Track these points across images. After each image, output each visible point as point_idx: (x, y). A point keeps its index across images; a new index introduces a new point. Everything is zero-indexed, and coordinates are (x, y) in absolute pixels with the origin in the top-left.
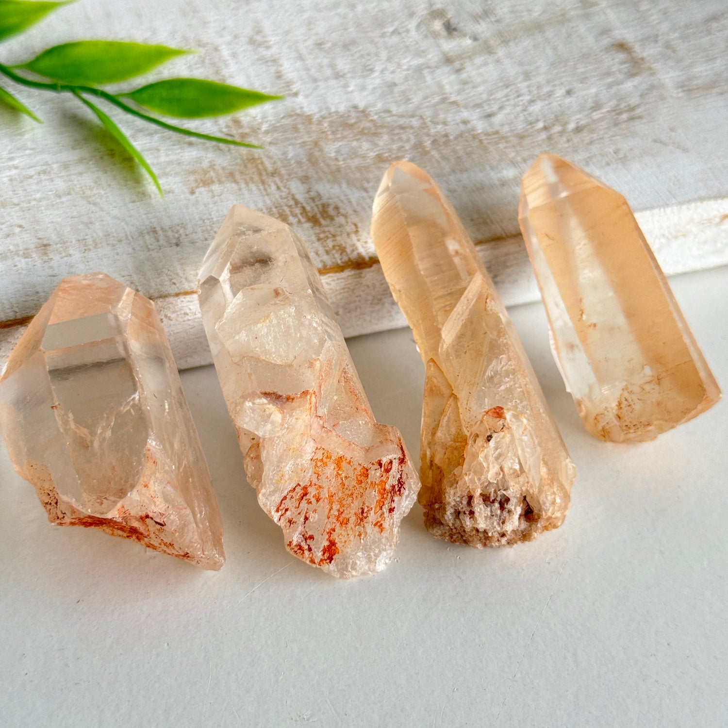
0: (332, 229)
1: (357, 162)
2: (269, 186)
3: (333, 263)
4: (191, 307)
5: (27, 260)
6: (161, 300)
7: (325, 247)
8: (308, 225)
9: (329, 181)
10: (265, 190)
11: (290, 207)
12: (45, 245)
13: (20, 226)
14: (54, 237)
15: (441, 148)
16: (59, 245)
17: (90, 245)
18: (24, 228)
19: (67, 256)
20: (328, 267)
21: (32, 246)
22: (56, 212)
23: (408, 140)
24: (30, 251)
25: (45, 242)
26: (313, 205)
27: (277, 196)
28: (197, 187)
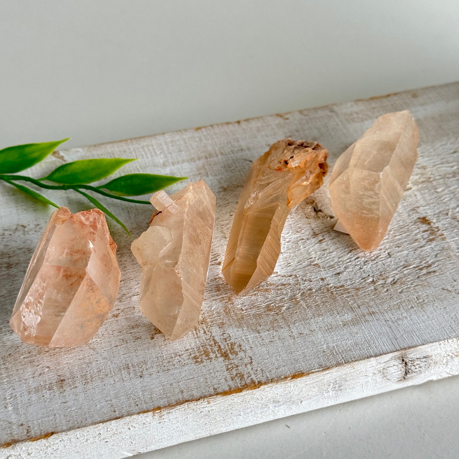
0: (236, 361)
1: (254, 311)
2: (199, 331)
3: (235, 386)
4: (147, 420)
5: (50, 391)
6: (129, 417)
7: (231, 374)
8: (221, 359)
9: (236, 326)
10: (197, 334)
11: (211, 345)
12: (62, 381)
13: (48, 367)
14: (68, 374)
15: (307, 298)
16: (70, 380)
17: (89, 379)
18: (50, 368)
19: (74, 388)
20: (232, 389)
21: (54, 381)
22: (70, 356)
23: (287, 294)
24: (53, 384)
25: (62, 378)
26: (225, 343)
27: (204, 338)
28: (155, 334)
